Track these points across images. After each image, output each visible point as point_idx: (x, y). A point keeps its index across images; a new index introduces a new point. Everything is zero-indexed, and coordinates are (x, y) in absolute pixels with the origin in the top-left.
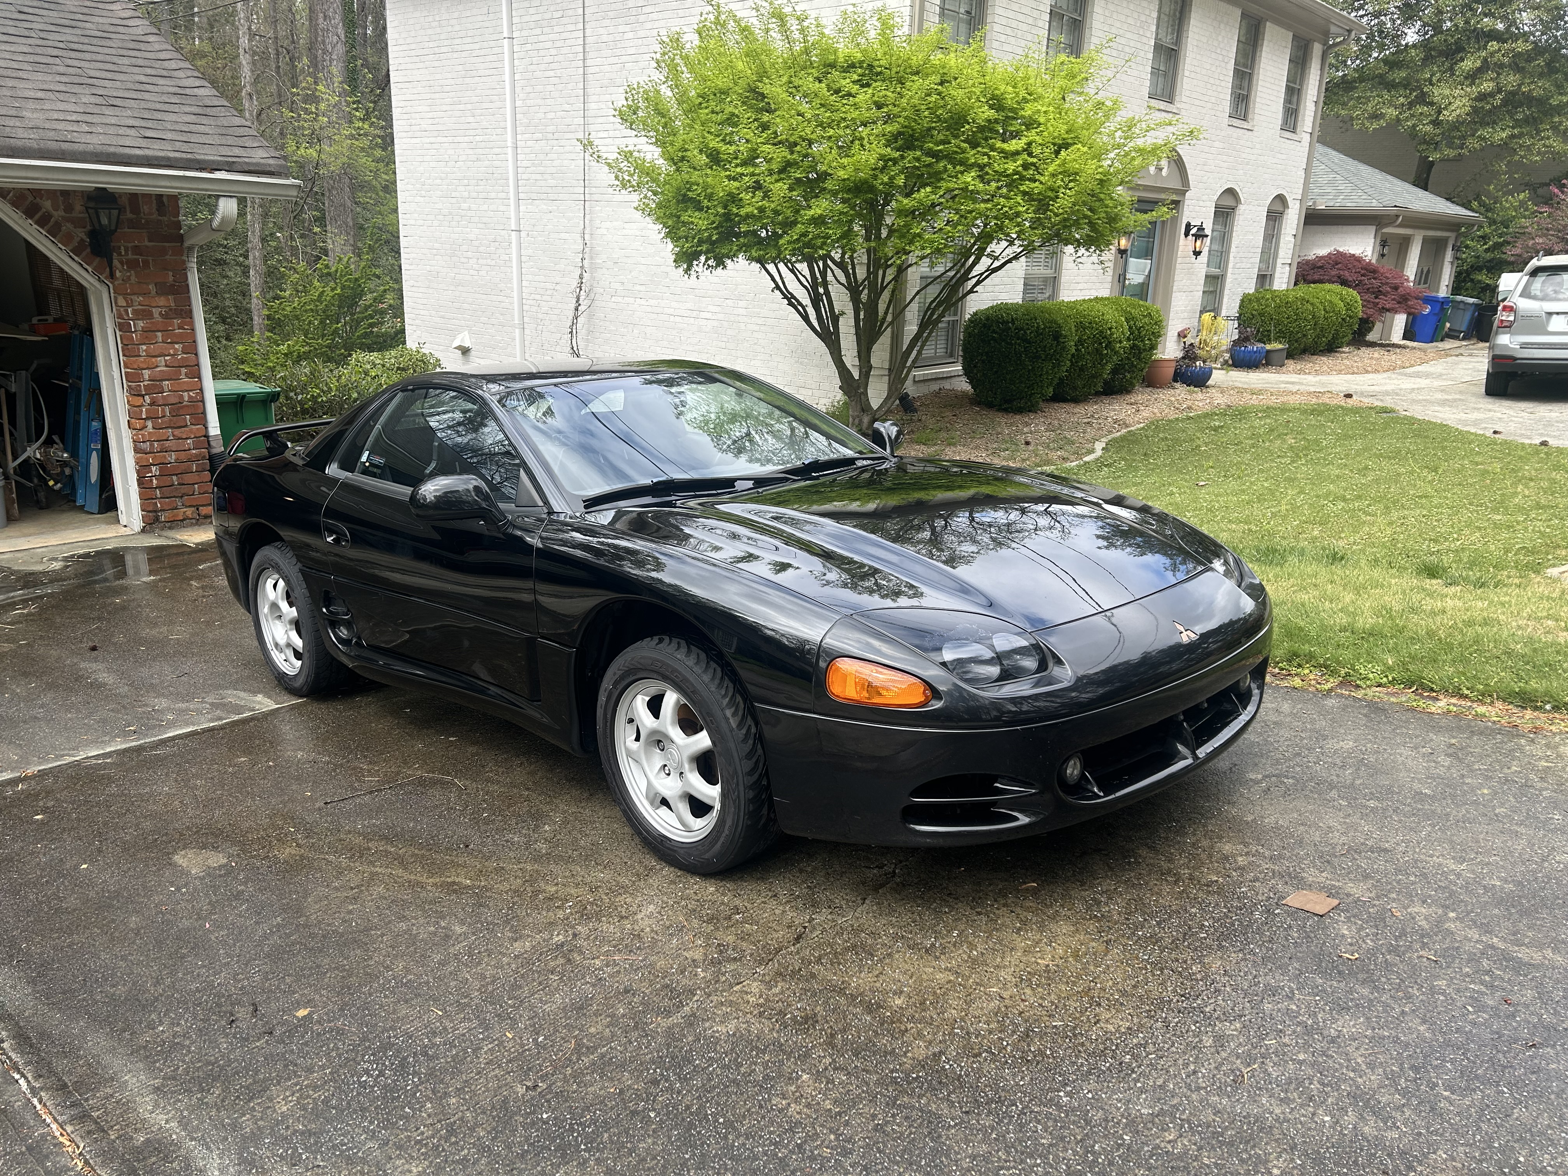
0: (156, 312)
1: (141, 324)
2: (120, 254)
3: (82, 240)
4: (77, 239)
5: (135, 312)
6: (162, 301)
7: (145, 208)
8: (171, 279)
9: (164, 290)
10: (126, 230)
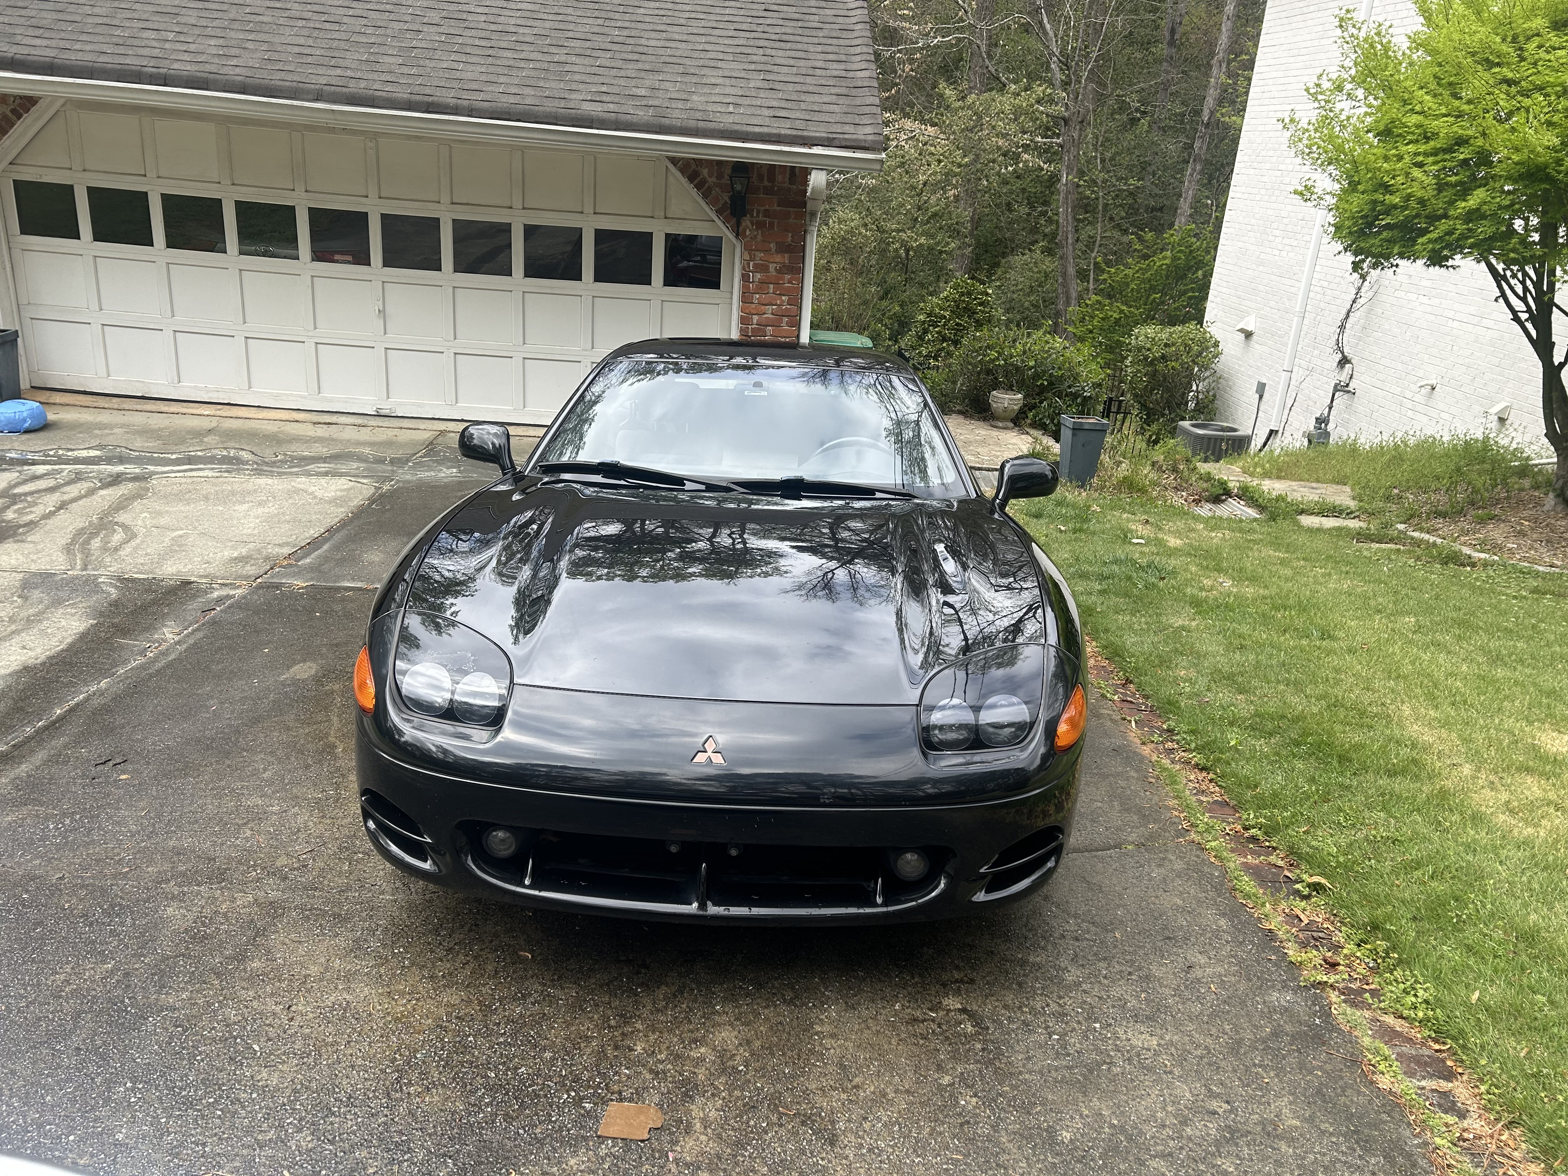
0: (772, 267)
1: (758, 276)
2: (752, 216)
3: (726, 203)
4: (722, 202)
5: (755, 265)
6: (778, 258)
7: (779, 178)
8: (790, 239)
9: (783, 248)
10: (761, 196)
